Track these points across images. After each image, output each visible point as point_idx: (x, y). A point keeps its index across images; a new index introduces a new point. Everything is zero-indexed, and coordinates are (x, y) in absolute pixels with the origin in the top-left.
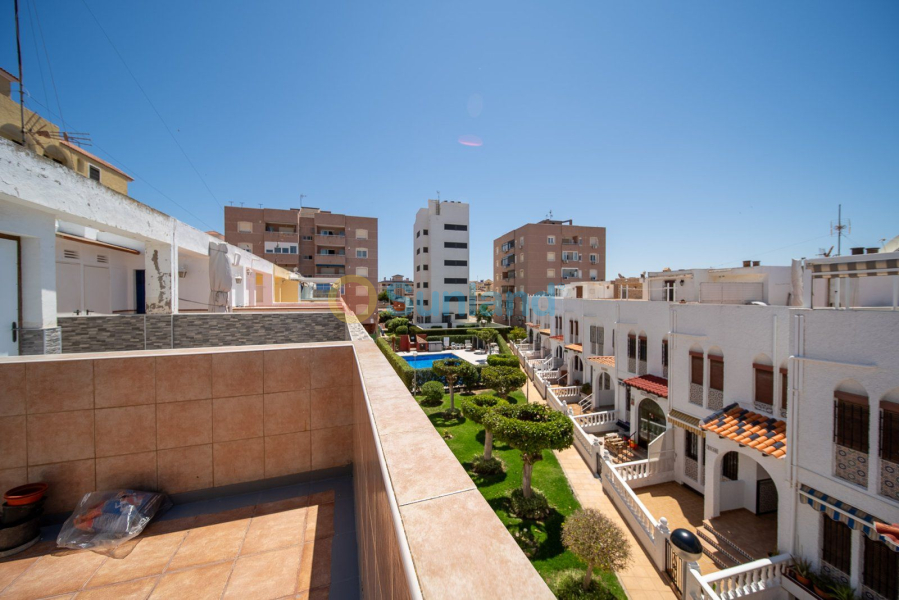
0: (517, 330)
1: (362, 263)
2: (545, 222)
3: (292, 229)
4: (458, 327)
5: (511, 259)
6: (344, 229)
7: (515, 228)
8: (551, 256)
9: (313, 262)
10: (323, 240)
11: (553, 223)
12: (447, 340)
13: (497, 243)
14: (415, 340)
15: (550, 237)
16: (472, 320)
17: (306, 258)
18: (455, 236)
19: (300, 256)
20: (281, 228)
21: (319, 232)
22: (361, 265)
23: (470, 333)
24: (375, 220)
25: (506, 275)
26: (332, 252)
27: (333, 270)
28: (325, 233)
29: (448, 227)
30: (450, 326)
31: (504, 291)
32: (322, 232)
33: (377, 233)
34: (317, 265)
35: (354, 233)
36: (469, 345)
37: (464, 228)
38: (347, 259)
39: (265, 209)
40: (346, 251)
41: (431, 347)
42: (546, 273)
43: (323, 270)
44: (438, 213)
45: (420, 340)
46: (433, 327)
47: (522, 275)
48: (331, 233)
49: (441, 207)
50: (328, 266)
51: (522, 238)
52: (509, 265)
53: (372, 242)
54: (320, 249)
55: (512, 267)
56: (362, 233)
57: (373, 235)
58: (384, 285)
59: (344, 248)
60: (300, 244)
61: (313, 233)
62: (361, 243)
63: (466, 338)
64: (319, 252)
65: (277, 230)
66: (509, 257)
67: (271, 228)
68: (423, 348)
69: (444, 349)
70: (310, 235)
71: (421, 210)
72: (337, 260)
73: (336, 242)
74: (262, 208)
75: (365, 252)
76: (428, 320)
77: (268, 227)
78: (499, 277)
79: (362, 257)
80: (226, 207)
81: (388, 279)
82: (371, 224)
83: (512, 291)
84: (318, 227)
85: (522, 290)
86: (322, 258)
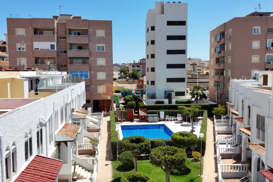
0: (220, 108)
1: (101, 55)
2: (253, 14)
3: (52, 32)
4: (177, 102)
5: (222, 46)
6: (87, 30)
7: (226, 22)
8: (256, 45)
9: (67, 55)
10: (73, 39)
11: (261, 15)
12: (162, 113)
13: (212, 33)
14: (138, 113)
15: (256, 28)
16: (188, 97)
17: (62, 52)
18: (176, 30)
19: (58, 52)
20: (44, 32)
21: (70, 33)
22: (101, 57)
23: (180, 109)
24: (110, 22)
25: (218, 61)
26: (80, 48)
27: (81, 61)
28: (75, 34)
29: (170, 23)
30: (170, 102)
31: (217, 74)
32: (73, 33)
33: (111, 32)
34: (69, 58)
35: (95, 33)
36: (179, 118)
37: (183, 23)
38: (90, 53)
39: (32, 18)
40: (90, 47)
41: (150, 119)
42: (251, 59)
43: (74, 61)
44: (163, 12)
45: (142, 113)
46: (157, 102)
47: (230, 61)
48: (79, 34)
49: (165, 7)
50: (77, 58)
51: (230, 30)
52: (220, 52)
53: (108, 39)
54: (71, 45)
55: (222, 54)
56: (100, 33)
57: (109, 34)
58: (133, 66)
59: (88, 44)
60: (57, 42)
61: (66, 34)
62: (100, 40)
63: (178, 113)
64: (71, 48)
65: (41, 33)
66: (221, 45)
67: (38, 32)
68: (144, 119)
69: (160, 121)
70: (64, 36)
71: (150, 10)
72: (83, 53)
73: (82, 40)
74: (31, 18)
75: (103, 47)
76: (153, 96)
77: (36, 31)
78: (213, 62)
79: (101, 51)
80: (7, 18)
81: (137, 62)
82: (107, 25)
83: (222, 74)
84: (69, 29)
85: (229, 74)
86: (73, 53)
